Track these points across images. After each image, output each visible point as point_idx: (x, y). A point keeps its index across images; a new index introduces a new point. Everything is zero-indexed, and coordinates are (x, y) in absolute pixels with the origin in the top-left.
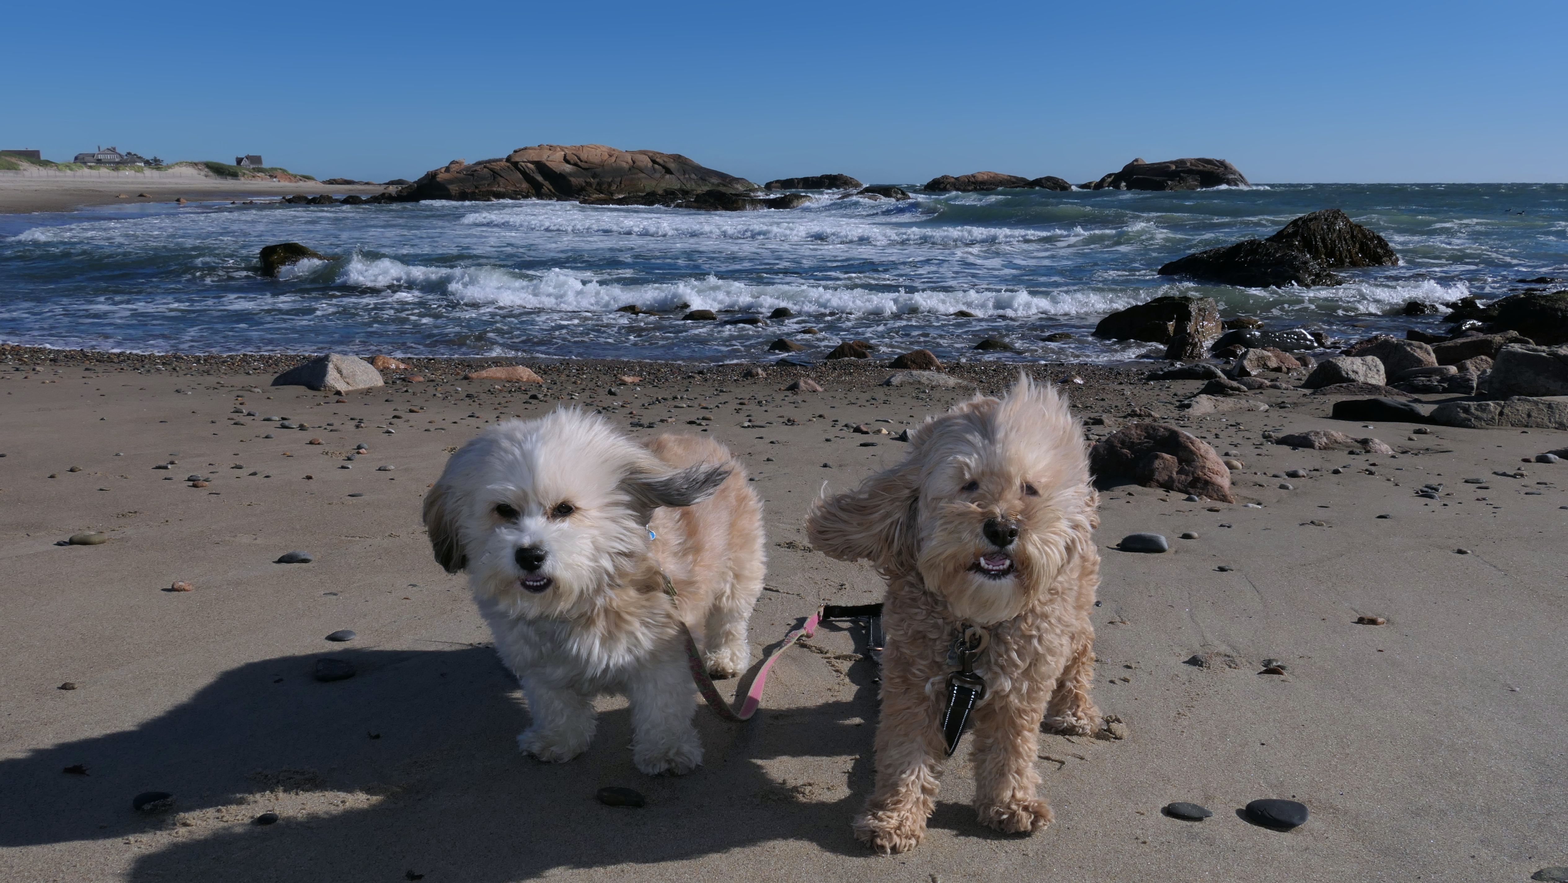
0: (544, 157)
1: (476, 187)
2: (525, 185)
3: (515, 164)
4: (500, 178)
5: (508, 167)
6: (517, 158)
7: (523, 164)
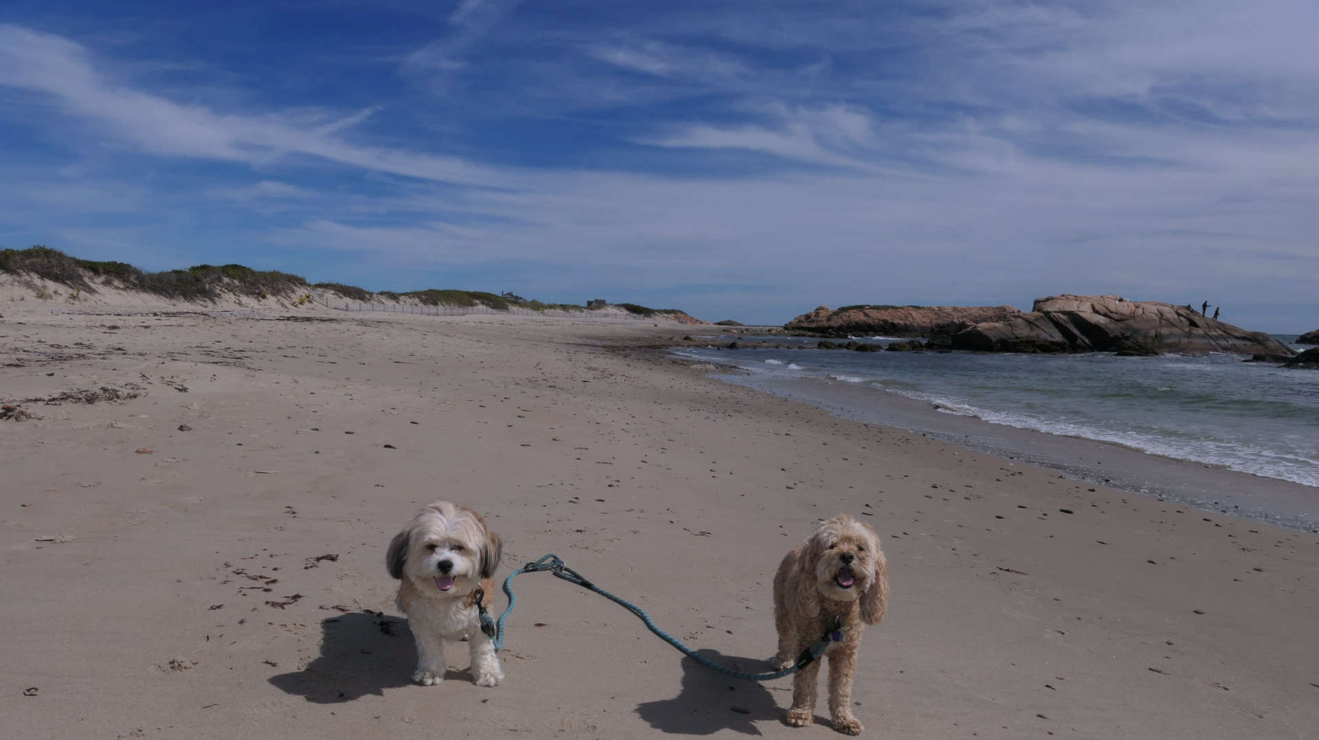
0: (1073, 306)
2: (1065, 342)
3: (1047, 315)
6: (1049, 307)
7: (1055, 314)
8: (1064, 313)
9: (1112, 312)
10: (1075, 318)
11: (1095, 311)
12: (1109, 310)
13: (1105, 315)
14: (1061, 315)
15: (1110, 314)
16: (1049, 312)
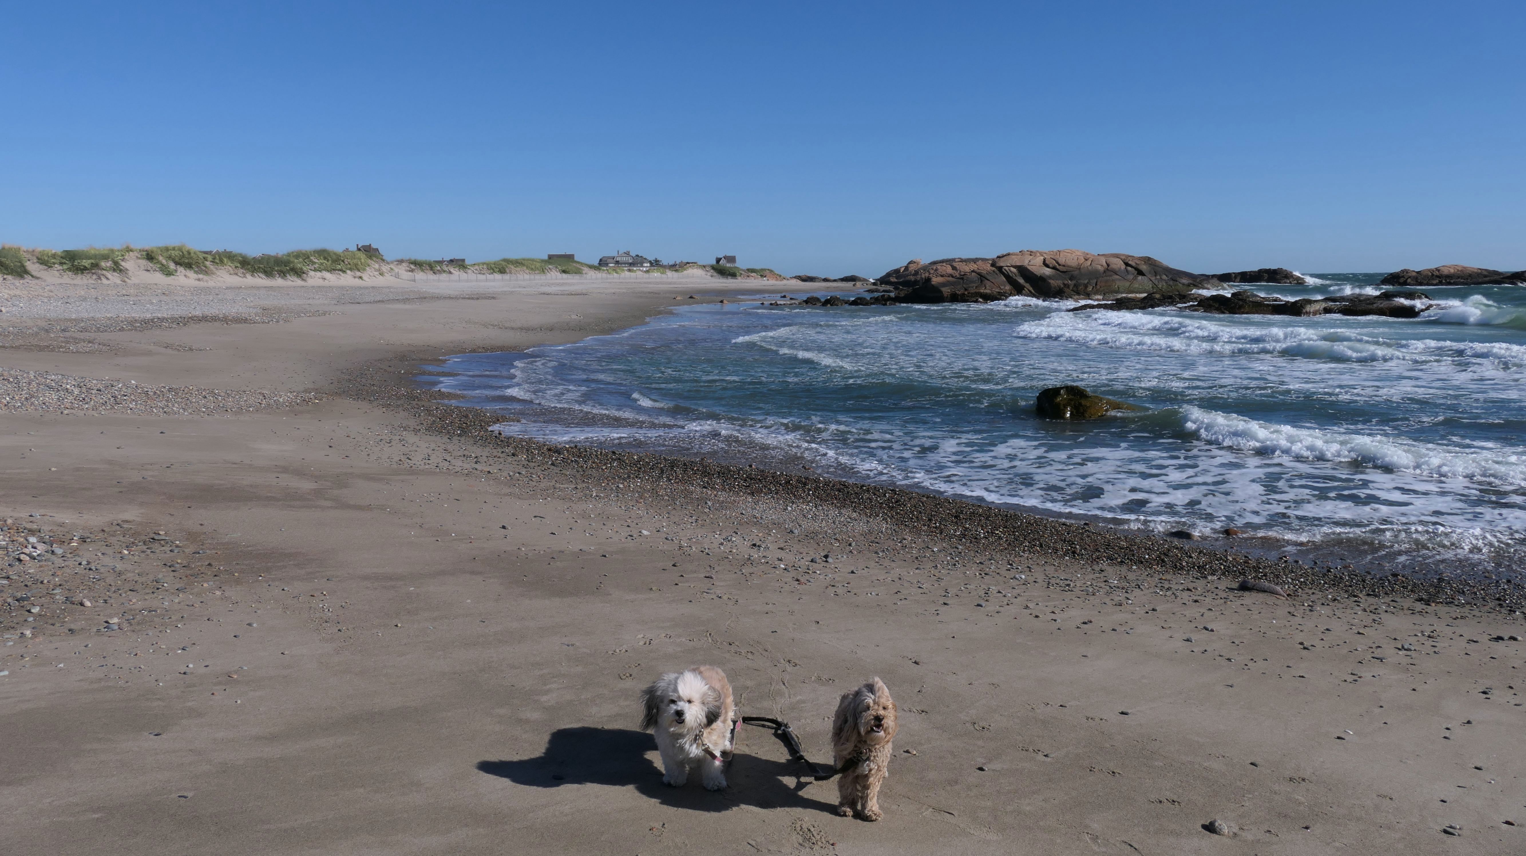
0: (1025, 262)
1: (966, 290)
2: (1008, 287)
3: (1000, 269)
4: (986, 281)
5: (994, 271)
6: (1001, 263)
7: (1006, 268)
8: (1015, 267)
9: (1059, 265)
10: (1023, 271)
11: (1045, 264)
12: (1057, 263)
13: (1054, 268)
14: (1012, 269)
15: (1058, 267)
16: (1002, 267)
